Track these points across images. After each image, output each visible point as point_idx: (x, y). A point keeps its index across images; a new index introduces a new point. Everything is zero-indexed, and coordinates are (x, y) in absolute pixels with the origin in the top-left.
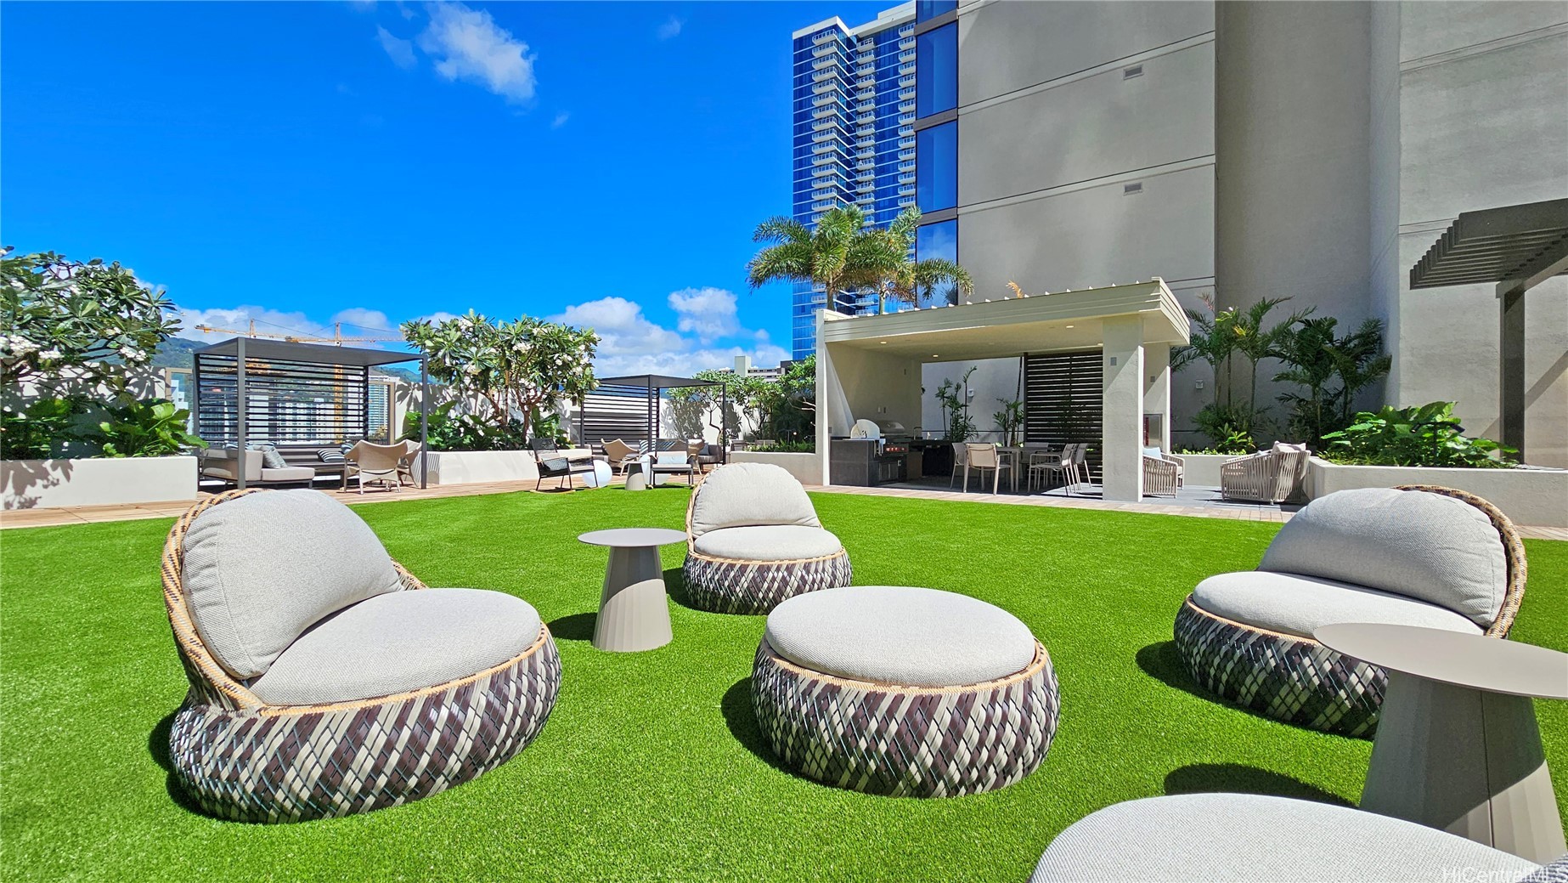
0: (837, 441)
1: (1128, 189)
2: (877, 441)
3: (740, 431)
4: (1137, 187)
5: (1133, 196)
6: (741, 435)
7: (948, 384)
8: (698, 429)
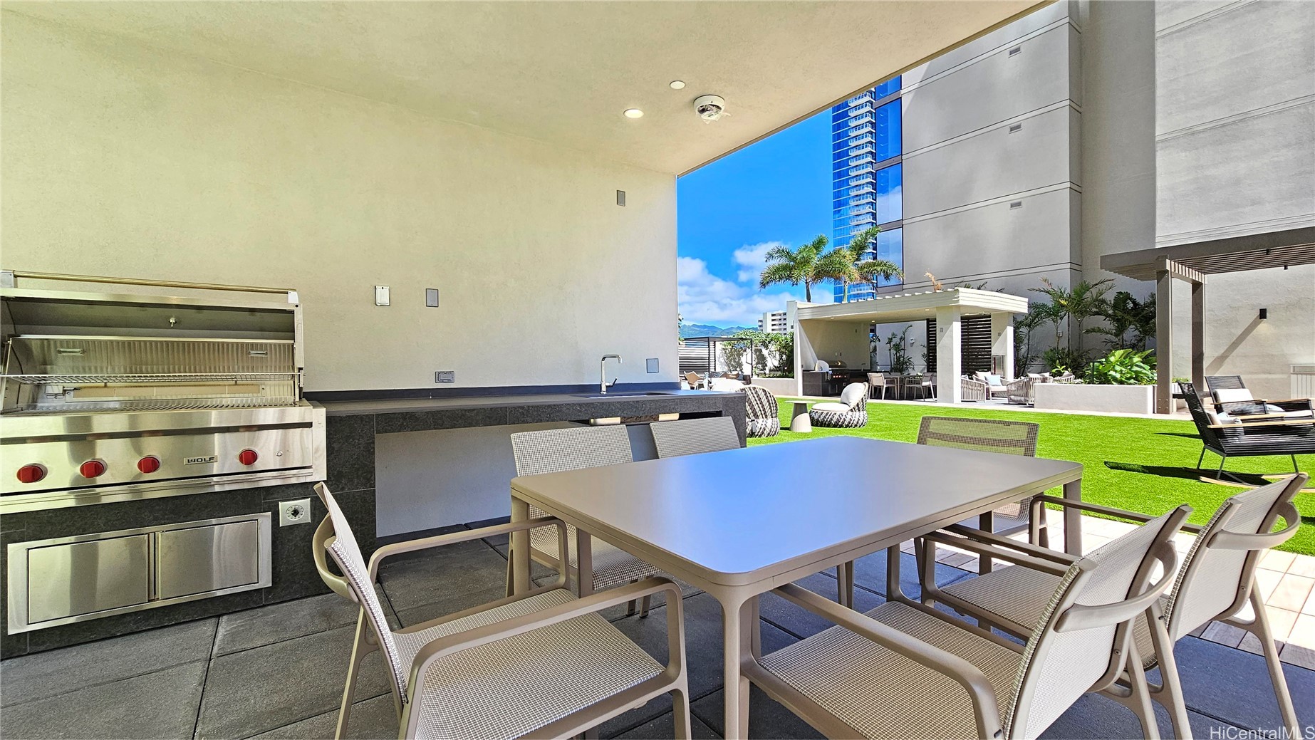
0: (807, 373)
1: (1012, 206)
2: (827, 373)
3: (766, 366)
4: (1019, 204)
5: (1016, 210)
6: (767, 368)
7: (894, 336)
8: (740, 365)
